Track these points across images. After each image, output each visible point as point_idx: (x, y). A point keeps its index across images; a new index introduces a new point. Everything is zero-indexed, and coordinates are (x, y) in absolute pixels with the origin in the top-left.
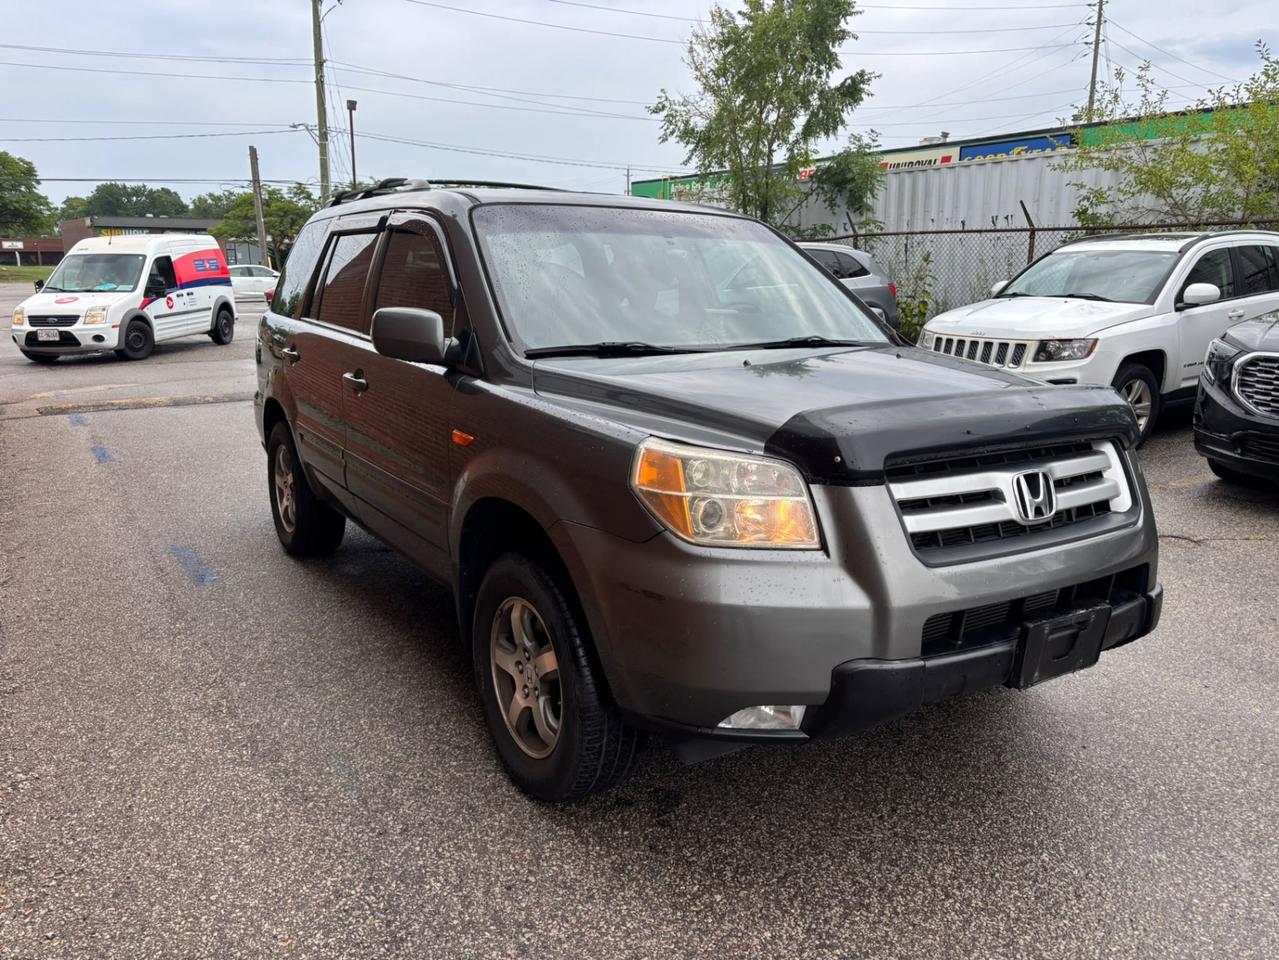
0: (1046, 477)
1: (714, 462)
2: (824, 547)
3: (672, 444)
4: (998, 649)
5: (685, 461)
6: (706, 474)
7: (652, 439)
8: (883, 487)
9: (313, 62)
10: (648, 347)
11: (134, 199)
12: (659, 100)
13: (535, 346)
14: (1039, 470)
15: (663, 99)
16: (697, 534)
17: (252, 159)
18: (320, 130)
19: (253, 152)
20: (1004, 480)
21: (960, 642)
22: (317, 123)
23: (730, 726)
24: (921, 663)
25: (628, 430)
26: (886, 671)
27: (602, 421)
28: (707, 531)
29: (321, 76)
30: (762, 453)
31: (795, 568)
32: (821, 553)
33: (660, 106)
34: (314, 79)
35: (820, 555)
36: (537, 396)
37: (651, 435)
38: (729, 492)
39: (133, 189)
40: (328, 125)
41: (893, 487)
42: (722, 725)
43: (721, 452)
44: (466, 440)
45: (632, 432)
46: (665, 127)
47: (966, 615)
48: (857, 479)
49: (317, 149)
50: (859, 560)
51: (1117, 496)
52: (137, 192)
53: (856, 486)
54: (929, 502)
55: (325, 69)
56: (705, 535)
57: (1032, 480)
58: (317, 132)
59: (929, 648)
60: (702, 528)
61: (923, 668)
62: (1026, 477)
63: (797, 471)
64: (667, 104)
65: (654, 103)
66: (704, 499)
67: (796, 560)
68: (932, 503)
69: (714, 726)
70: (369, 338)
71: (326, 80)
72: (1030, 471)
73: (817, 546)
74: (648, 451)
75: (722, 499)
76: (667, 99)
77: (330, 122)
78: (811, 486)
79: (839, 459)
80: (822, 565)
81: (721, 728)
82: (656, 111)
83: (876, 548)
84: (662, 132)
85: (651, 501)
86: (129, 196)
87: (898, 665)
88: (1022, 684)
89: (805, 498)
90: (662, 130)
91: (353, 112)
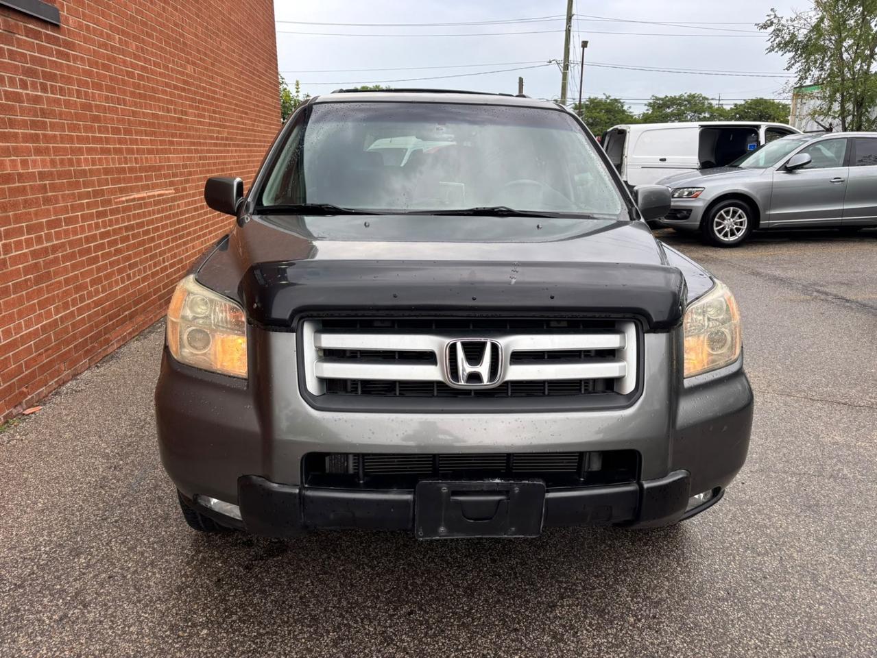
9: (565, 17)
10: (335, 208)
12: (768, 18)
15: (772, 17)
17: (520, 85)
18: (564, 63)
19: (521, 80)
22: (563, 59)
29: (570, 26)
33: (769, 22)
34: (565, 29)
40: (570, 59)
46: (773, 39)
49: (561, 75)
55: (572, 21)
58: (562, 65)
64: (776, 21)
65: (763, 21)
71: (572, 29)
76: (775, 16)
77: (571, 58)
82: (765, 27)
84: (769, 44)
90: (769, 42)
91: (585, 49)
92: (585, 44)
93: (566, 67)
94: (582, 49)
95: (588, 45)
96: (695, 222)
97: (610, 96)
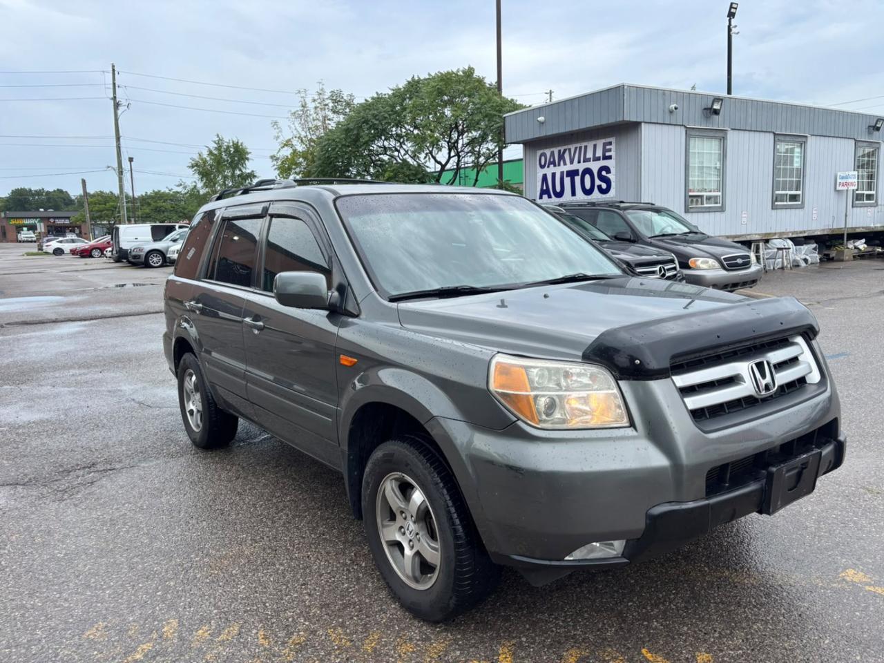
0: (768, 363)
1: (548, 369)
2: (632, 424)
3: (517, 358)
4: (752, 487)
5: (526, 368)
6: (541, 376)
7: (499, 354)
8: (669, 379)
10: (472, 288)
11: (37, 197)
13: (395, 293)
14: (763, 359)
16: (540, 421)
19: (84, 182)
20: (743, 368)
21: (727, 485)
22: (117, 167)
23: (571, 559)
24: (707, 502)
25: (481, 349)
26: (683, 510)
27: (459, 344)
28: (547, 418)
30: (580, 360)
31: (614, 441)
32: (632, 428)
35: (630, 432)
36: (402, 328)
37: (499, 352)
38: (561, 389)
39: (36, 191)
41: (675, 378)
42: (567, 558)
43: (554, 362)
44: (351, 362)
45: (484, 351)
47: (730, 466)
48: (652, 375)
50: (657, 432)
51: (811, 372)
52: (39, 193)
53: (651, 380)
54: (696, 387)
56: (545, 421)
57: (760, 366)
58: (118, 171)
59: (711, 490)
60: (544, 417)
61: (709, 504)
62: (756, 364)
63: (609, 372)
66: (543, 396)
67: (614, 436)
68: (698, 387)
69: (562, 560)
70: (273, 295)
72: (758, 360)
73: (627, 425)
74: (498, 363)
75: (557, 395)
77: (123, 167)
78: (620, 382)
79: (639, 362)
80: (633, 438)
81: (566, 560)
83: (670, 423)
85: (505, 399)
86: (33, 195)
87: (691, 505)
88: (771, 511)
89: (616, 391)
91: (132, 163)
92: (131, 160)
93: (121, 173)
94: (129, 163)
95: (134, 160)
96: (143, 259)
97: (172, 189)
